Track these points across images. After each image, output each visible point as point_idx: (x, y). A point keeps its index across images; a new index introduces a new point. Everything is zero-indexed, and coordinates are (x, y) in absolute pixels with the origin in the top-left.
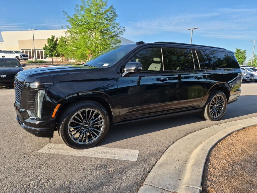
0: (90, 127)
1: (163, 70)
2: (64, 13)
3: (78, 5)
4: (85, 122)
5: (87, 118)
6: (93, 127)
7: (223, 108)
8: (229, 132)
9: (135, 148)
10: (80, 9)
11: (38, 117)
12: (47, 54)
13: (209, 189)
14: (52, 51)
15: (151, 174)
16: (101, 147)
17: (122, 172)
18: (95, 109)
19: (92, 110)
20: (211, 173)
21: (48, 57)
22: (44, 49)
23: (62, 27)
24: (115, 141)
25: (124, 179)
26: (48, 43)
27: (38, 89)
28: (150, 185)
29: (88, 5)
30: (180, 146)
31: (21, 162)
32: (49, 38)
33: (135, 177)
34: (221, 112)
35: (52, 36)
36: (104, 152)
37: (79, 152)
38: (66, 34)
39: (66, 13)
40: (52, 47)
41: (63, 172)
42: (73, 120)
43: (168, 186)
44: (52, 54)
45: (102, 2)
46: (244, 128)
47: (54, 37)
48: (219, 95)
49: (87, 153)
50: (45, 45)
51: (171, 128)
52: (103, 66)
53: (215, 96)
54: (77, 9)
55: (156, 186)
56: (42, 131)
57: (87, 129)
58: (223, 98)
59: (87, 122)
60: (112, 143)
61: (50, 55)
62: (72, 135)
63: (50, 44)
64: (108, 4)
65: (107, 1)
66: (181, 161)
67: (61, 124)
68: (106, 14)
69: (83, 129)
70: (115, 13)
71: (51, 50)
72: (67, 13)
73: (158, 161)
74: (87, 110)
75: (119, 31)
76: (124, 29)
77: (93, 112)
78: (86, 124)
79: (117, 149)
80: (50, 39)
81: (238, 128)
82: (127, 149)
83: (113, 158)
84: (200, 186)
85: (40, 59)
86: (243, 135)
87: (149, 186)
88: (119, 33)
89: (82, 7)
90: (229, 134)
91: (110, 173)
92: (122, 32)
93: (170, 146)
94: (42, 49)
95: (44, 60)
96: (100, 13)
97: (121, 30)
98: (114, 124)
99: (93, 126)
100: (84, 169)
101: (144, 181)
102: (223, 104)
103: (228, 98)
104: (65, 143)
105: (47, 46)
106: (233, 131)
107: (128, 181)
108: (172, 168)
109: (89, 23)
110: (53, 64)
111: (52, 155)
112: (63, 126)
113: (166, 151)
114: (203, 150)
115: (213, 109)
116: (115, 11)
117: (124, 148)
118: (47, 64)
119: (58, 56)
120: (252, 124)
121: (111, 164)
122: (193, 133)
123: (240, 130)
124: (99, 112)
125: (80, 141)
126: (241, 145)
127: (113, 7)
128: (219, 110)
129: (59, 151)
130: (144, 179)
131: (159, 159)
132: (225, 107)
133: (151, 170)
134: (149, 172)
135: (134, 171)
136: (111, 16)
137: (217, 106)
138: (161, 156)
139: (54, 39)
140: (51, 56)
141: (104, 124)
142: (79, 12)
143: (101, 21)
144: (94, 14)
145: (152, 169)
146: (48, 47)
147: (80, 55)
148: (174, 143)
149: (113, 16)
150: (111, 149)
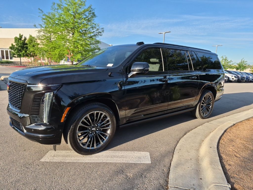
0: (98, 131)
1: (164, 71)
2: (40, 11)
3: (55, 3)
4: (93, 125)
5: (95, 121)
6: (100, 131)
7: (211, 107)
8: (225, 129)
9: (144, 150)
10: (58, 7)
11: (45, 122)
12: (14, 54)
13: (236, 186)
14: (20, 51)
15: (171, 176)
16: (109, 151)
17: (141, 175)
18: (103, 111)
19: (100, 112)
20: (229, 170)
21: (15, 57)
22: (11, 48)
23: (34, 25)
24: (121, 144)
25: (146, 183)
26: (15, 42)
27: (43, 92)
28: (176, 187)
29: (67, 4)
30: (186, 145)
31: (25, 174)
32: (17, 36)
33: (157, 180)
34: (209, 110)
35: (20, 34)
36: (114, 156)
37: (88, 158)
38: (40, 33)
39: (41, 10)
40: (20, 47)
41: (78, 181)
42: (82, 124)
43: (193, 186)
44: (20, 54)
45: (81, 1)
46: (234, 125)
47: (22, 36)
48: (208, 95)
49: (96, 158)
50: (12, 45)
51: (170, 128)
52: (107, 66)
53: (205, 96)
54: (54, 8)
55: (182, 188)
56: (48, 138)
57: (95, 133)
58: (211, 97)
59: (95, 125)
60: (118, 146)
61: (18, 54)
62: (80, 140)
63: (18, 43)
64: (86, 3)
65: (86, 1)
66: (193, 160)
67: (69, 129)
68: (85, 14)
69: (91, 133)
70: (93, 13)
71: (18, 50)
72: (43, 11)
73: (171, 161)
74: (96, 112)
75: (98, 31)
76: (103, 30)
77: (101, 114)
78: (93, 127)
79: (126, 152)
80: (18, 38)
81: (230, 125)
82: (136, 152)
83: (126, 162)
84: (227, 183)
85: (5, 60)
86: (236, 131)
87: (176, 189)
88: (97, 34)
89: (59, 6)
90: (225, 131)
91: (129, 178)
92: (100, 33)
93: (176, 146)
94: (9, 48)
95: (9, 60)
96: (79, 12)
97: (100, 31)
98: (120, 127)
99: (101, 129)
100: (100, 176)
101: (168, 183)
102: (211, 103)
103: (215, 96)
104: (73, 150)
105: (14, 46)
106: (227, 128)
107: (152, 185)
108: (188, 168)
109: (67, 22)
110: (21, 65)
111: (59, 163)
112: (72, 131)
113: (175, 151)
114: (211, 147)
115: (203, 108)
116: (93, 11)
117: (133, 151)
118: (14, 65)
119: (27, 55)
120: (239, 121)
121: (127, 169)
122: (191, 132)
123: (231, 126)
124: (107, 115)
125: (89, 146)
126: (240, 141)
127: (92, 7)
128: (208, 108)
129: (65, 158)
130: (167, 182)
131: (172, 159)
132: (213, 106)
133: (169, 172)
134: (168, 173)
135: (153, 174)
136: (90, 17)
137: (206, 105)
138: (173, 157)
139: (22, 38)
140: (20, 56)
141: (111, 126)
142: (56, 10)
143: (79, 21)
144: (72, 13)
145: (169, 170)
146: (16, 46)
147: (57, 55)
148: (178, 142)
149: (92, 17)
150: (120, 152)
